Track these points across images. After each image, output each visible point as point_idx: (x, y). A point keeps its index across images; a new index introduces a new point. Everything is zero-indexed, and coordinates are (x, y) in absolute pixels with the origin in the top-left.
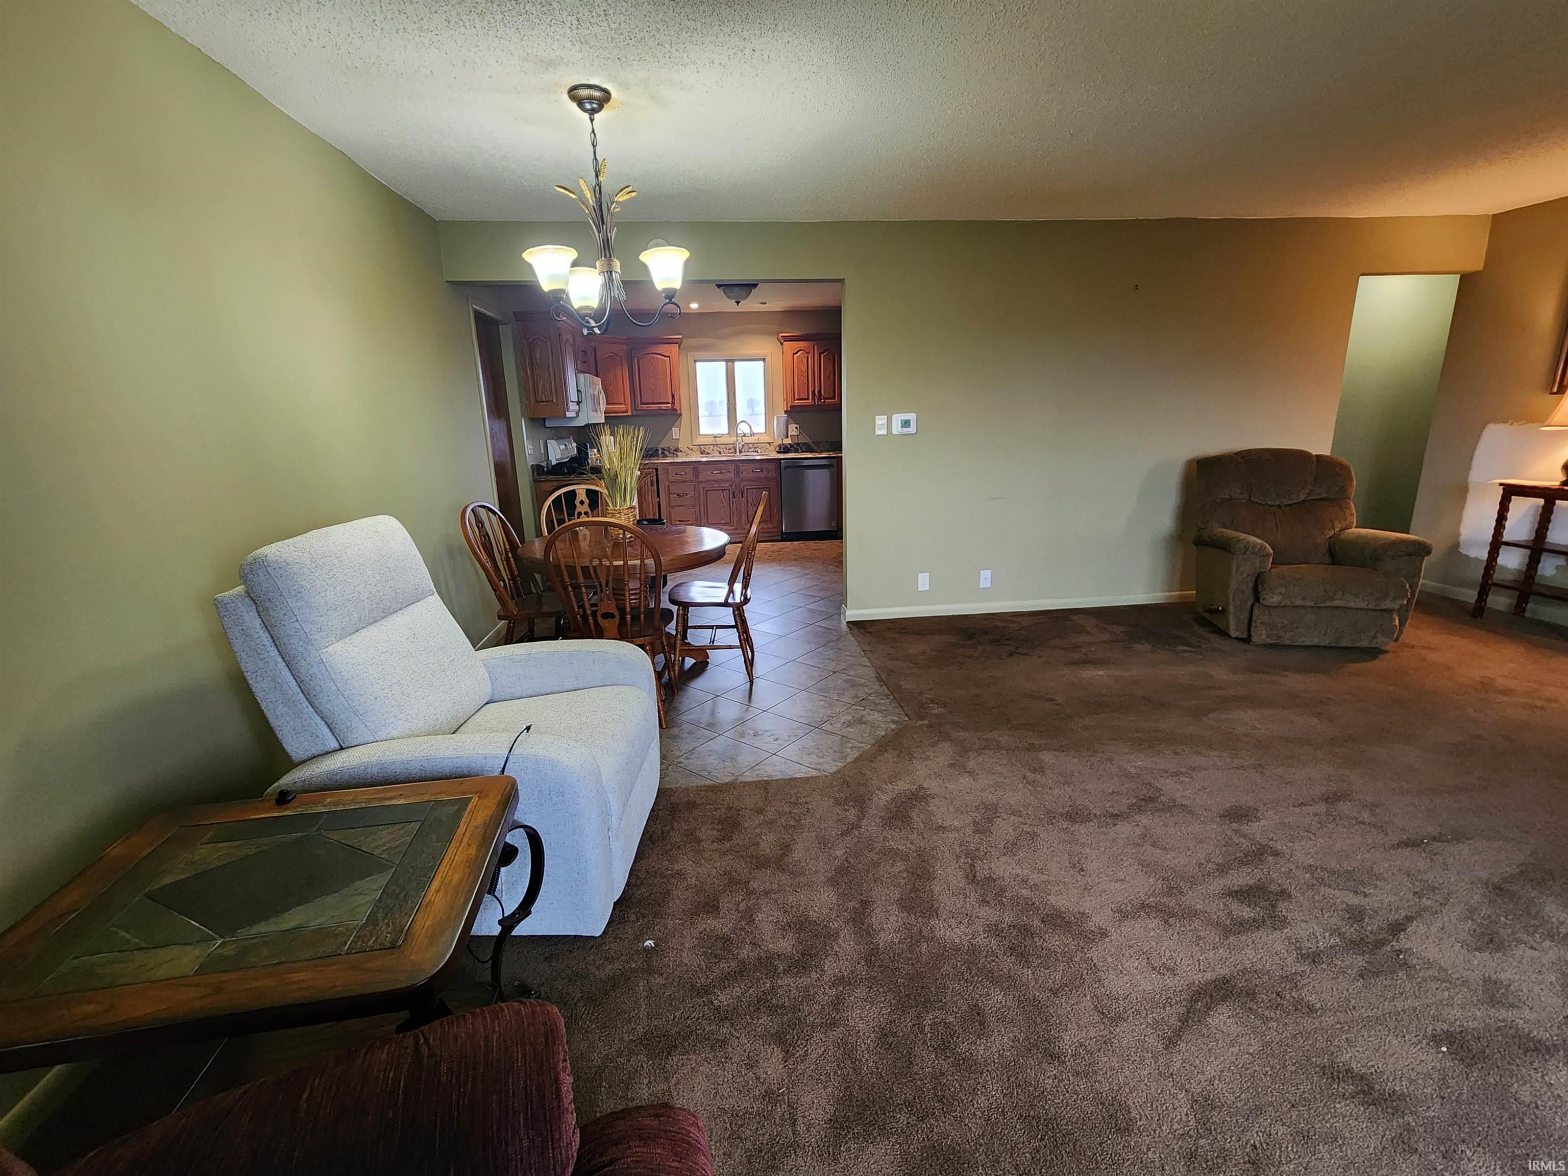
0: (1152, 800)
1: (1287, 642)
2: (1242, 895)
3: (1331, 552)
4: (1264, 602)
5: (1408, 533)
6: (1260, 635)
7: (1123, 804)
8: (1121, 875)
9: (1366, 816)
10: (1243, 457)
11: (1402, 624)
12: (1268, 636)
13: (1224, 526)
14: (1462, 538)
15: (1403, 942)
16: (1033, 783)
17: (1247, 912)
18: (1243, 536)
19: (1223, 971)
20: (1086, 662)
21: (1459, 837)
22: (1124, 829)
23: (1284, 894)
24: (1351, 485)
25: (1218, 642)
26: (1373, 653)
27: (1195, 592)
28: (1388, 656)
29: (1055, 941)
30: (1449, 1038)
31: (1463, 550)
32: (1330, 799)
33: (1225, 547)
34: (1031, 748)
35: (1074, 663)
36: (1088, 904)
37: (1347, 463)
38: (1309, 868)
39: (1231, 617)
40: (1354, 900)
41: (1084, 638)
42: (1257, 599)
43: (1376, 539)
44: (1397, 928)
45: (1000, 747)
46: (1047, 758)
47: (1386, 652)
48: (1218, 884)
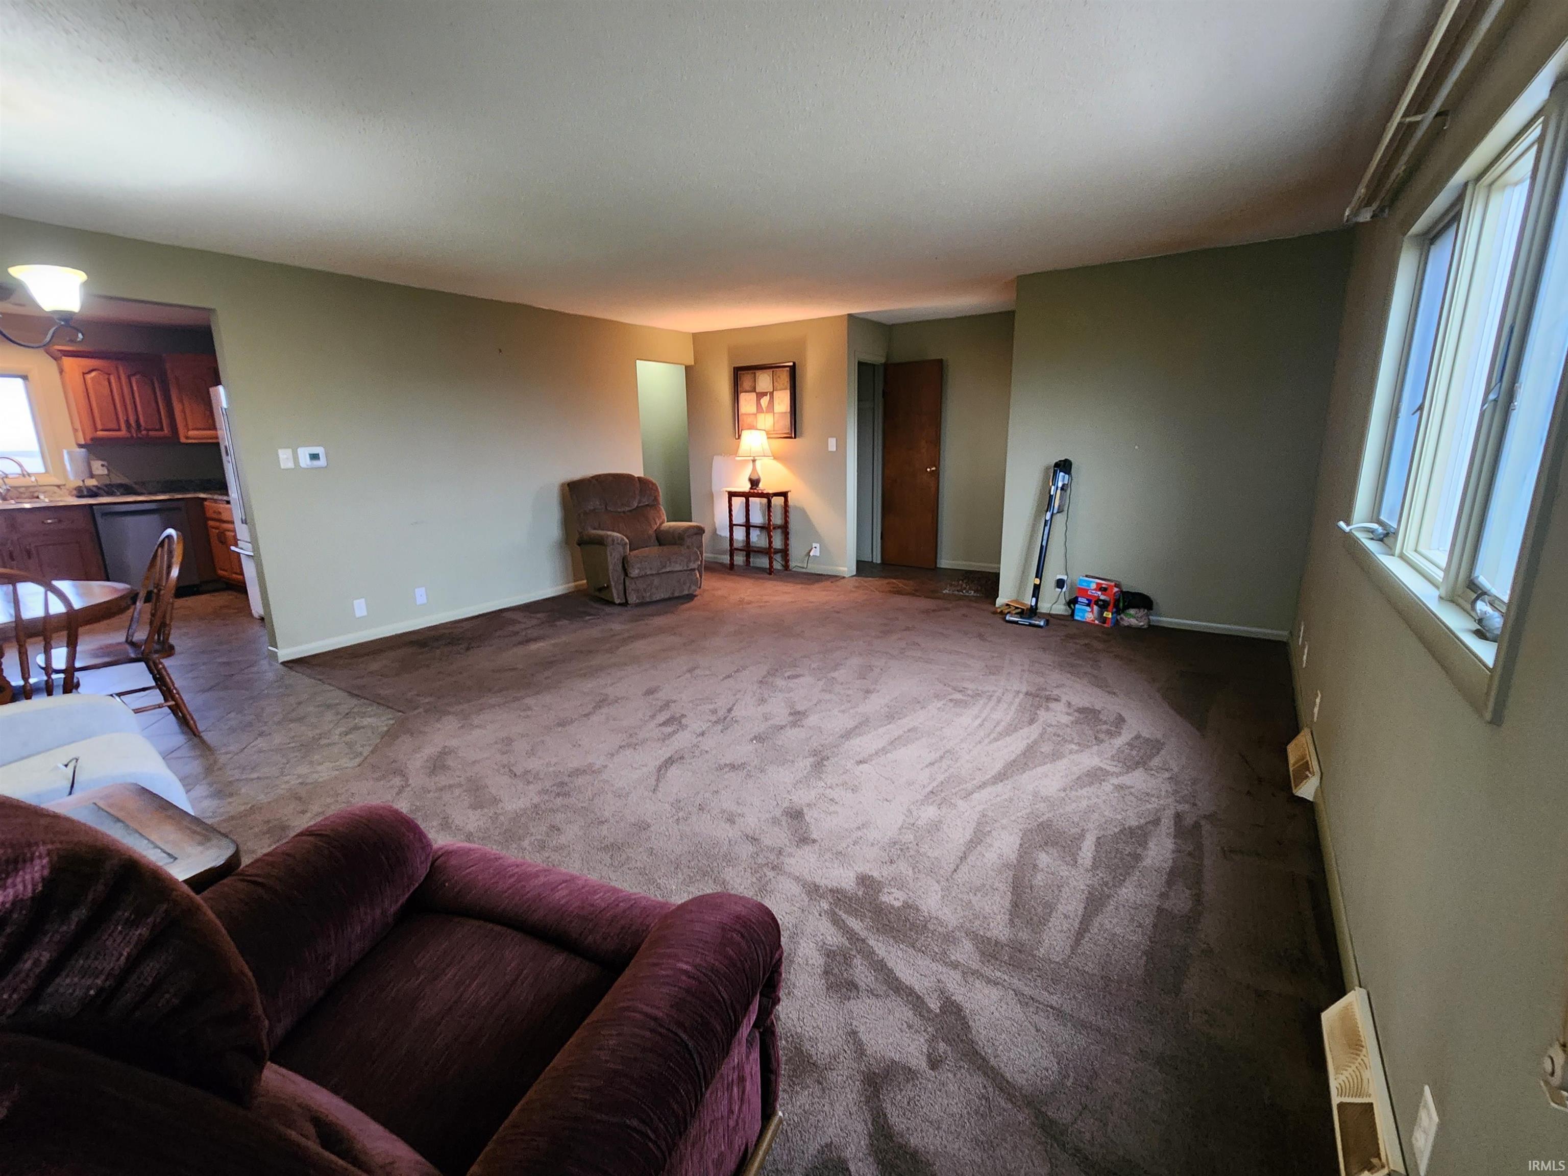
0: (604, 700)
1: (648, 600)
2: (665, 724)
3: (658, 539)
4: (632, 576)
5: (691, 521)
6: (633, 598)
7: (589, 708)
8: (603, 739)
9: (708, 672)
10: (597, 480)
11: (701, 576)
12: (637, 598)
13: (595, 529)
14: (717, 525)
15: (733, 714)
16: (528, 716)
17: (669, 729)
18: (609, 533)
19: (669, 755)
20: (529, 641)
21: (744, 668)
22: (594, 718)
23: (683, 716)
24: (659, 495)
25: (608, 609)
26: (691, 597)
27: (585, 581)
28: (698, 597)
29: (580, 781)
30: (755, 738)
31: (718, 533)
32: (690, 671)
33: (600, 542)
34: (516, 699)
35: (521, 643)
36: (590, 759)
37: (654, 481)
38: (692, 701)
39: (614, 591)
40: (712, 707)
41: (517, 628)
42: (626, 574)
43: (679, 527)
44: (730, 710)
45: (494, 706)
46: (530, 701)
47: (695, 596)
48: (652, 724)
